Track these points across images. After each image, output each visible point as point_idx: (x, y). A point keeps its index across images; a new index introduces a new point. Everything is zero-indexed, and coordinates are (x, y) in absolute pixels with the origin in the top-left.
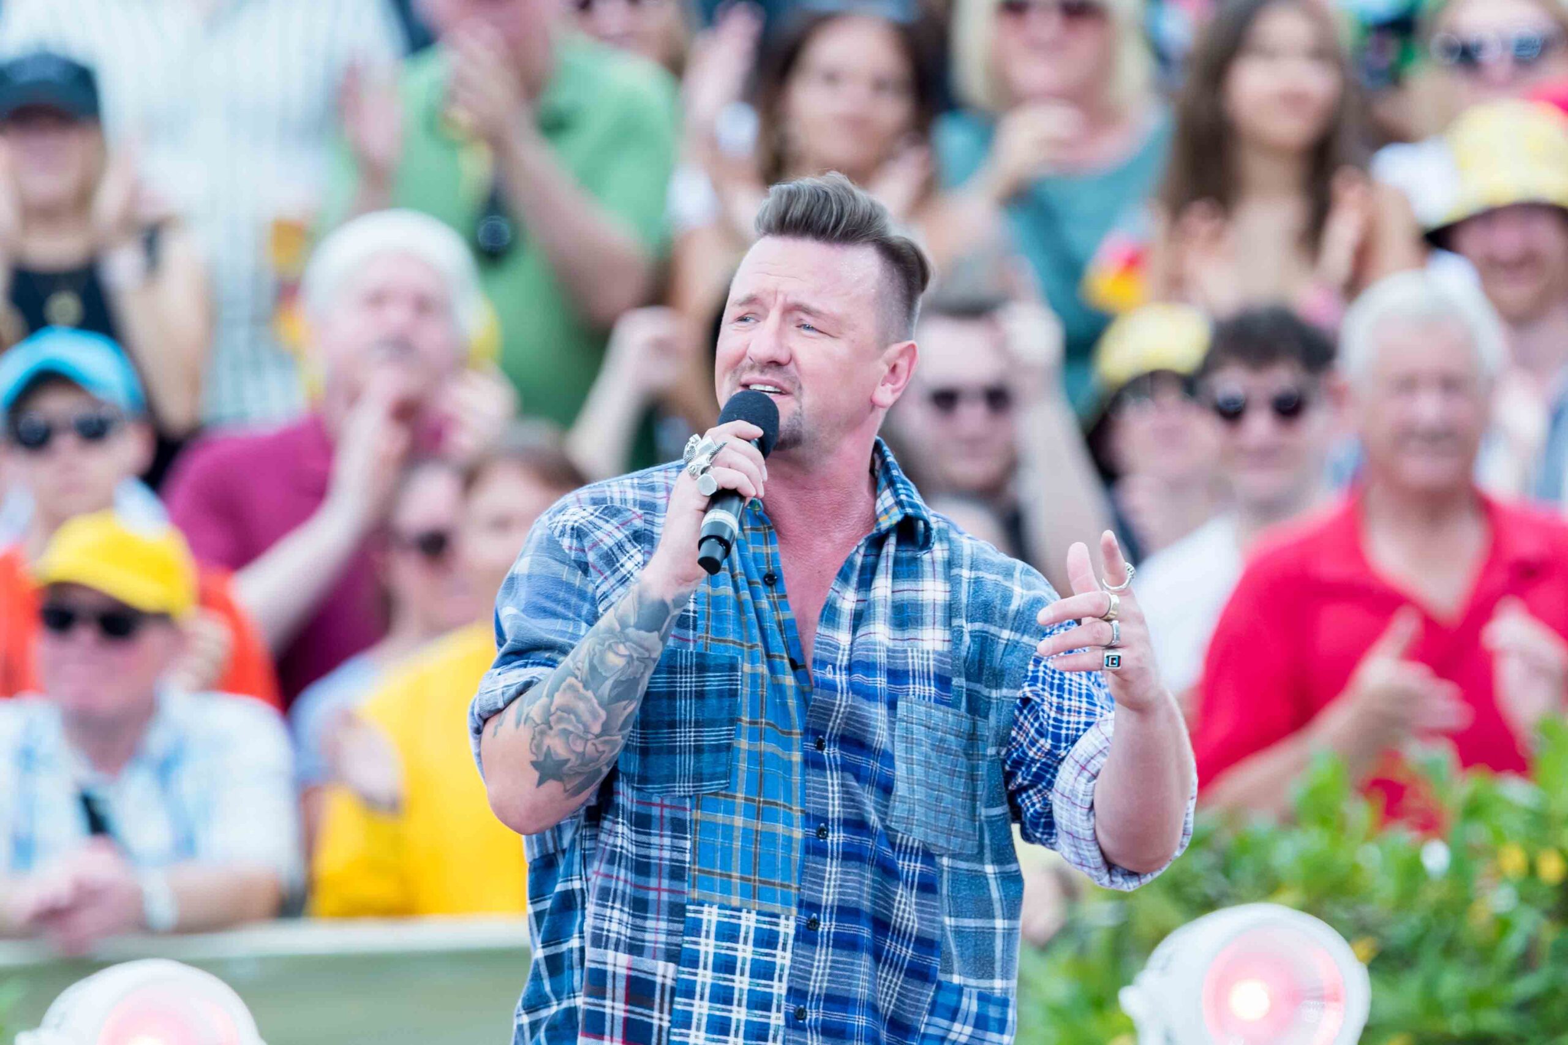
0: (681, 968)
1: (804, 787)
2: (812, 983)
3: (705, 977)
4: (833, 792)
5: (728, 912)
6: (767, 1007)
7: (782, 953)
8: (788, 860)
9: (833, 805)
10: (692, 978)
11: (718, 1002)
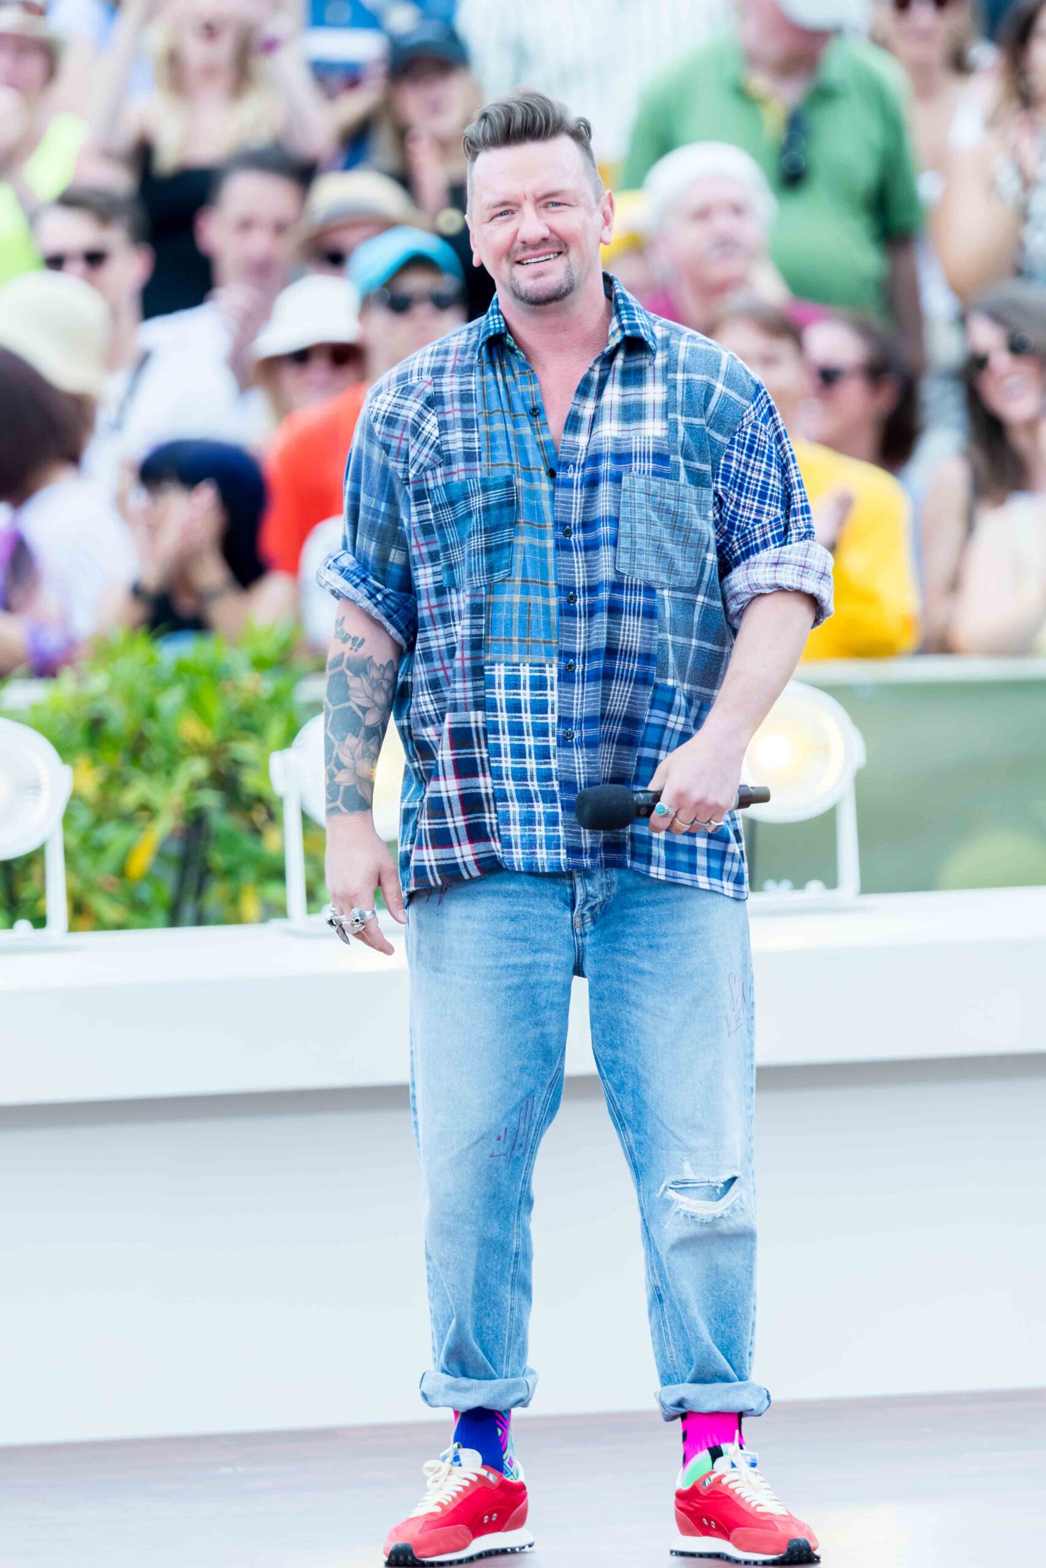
0: (487, 713)
1: (556, 566)
2: (575, 711)
3: (503, 717)
4: (578, 568)
5: (511, 668)
6: (545, 734)
7: (552, 692)
8: (548, 623)
9: (579, 578)
10: (495, 719)
11: (515, 735)
